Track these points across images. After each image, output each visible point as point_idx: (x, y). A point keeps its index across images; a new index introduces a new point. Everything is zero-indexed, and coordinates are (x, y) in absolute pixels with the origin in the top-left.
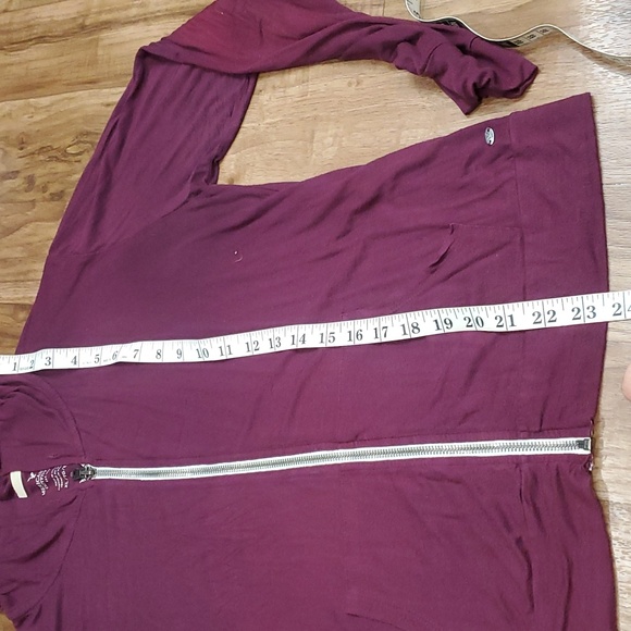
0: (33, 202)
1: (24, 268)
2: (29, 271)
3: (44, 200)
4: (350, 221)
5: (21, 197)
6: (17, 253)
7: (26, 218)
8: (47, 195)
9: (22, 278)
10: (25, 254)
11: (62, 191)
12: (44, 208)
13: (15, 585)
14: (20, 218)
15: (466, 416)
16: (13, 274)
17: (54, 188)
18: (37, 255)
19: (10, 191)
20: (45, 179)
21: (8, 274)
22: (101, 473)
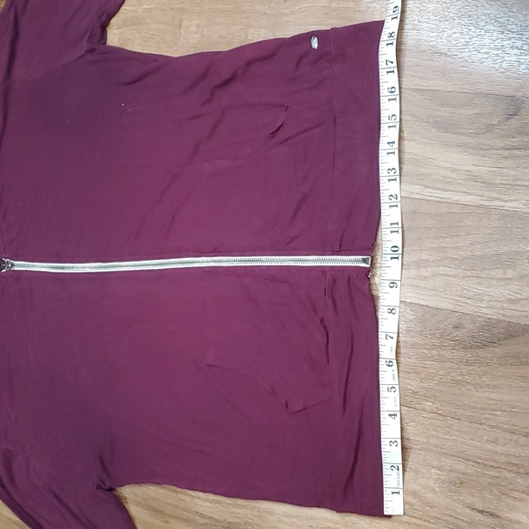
15: (292, 240)
22: (18, 266)
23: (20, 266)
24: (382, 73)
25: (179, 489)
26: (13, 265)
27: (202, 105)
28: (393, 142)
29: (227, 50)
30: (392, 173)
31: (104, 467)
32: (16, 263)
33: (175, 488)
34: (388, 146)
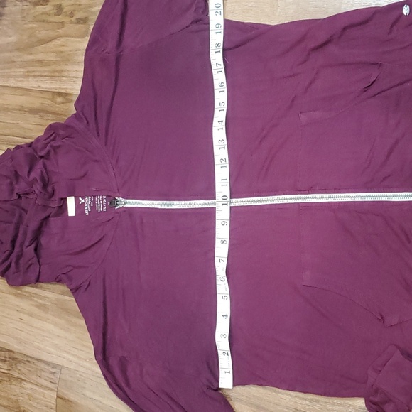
0: (63, 24)
1: (58, 68)
2: (62, 71)
3: (71, 22)
4: (309, 54)
5: (51, 19)
6: (52, 57)
7: (56, 34)
8: (73, 19)
9: (57, 74)
10: (58, 59)
11: (86, 18)
12: (72, 28)
13: (71, 268)
14: (51, 33)
16: (49, 72)
17: (78, 15)
18: (69, 60)
19: (42, 14)
20: (72, 8)
21: (45, 71)
22: (130, 203)
23: (132, 203)
24: (215, 72)
25: (280, 390)
26: (125, 203)
27: (299, 65)
28: (222, 121)
29: (322, 18)
30: (221, 143)
31: (211, 371)
32: (128, 201)
33: (277, 389)
34: (219, 124)
